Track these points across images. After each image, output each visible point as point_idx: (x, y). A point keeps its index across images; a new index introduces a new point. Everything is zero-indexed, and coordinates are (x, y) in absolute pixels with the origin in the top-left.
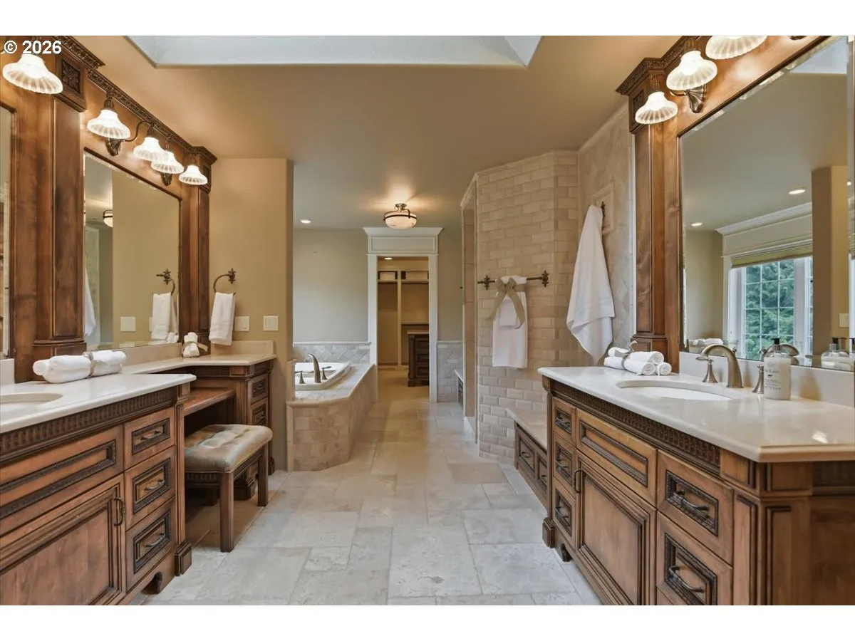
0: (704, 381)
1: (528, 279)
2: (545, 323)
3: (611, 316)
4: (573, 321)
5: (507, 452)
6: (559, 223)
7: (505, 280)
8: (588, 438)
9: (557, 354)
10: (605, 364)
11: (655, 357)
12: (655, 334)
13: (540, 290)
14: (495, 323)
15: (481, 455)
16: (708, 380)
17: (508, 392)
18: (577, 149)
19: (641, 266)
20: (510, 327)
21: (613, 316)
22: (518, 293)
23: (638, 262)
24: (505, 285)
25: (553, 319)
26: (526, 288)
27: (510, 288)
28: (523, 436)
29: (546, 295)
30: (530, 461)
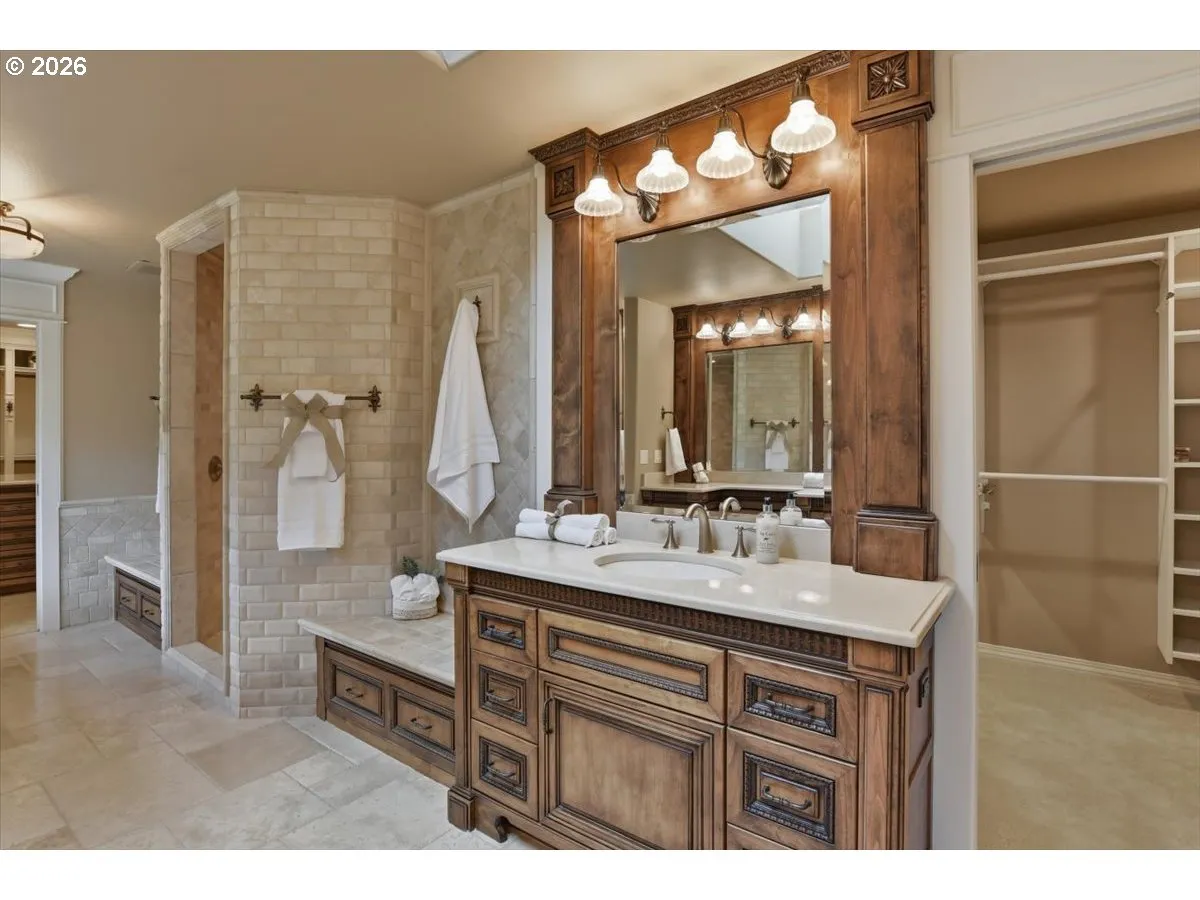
0: (666, 547)
1: (347, 398)
2: (376, 471)
3: (492, 461)
4: (438, 468)
5: (301, 697)
6: (399, 313)
7: (305, 396)
8: (562, 650)
9: (394, 518)
10: (517, 533)
11: (602, 522)
12: (586, 490)
13: (366, 416)
14: (283, 474)
15: (243, 716)
16: (670, 545)
17: (301, 590)
18: (426, 204)
19: (562, 398)
20: (314, 479)
21: (497, 460)
22: (331, 421)
23: (556, 392)
24: (306, 406)
25: (388, 463)
26: (343, 413)
27: (316, 410)
28: (341, 659)
29: (377, 426)
30: (370, 701)
